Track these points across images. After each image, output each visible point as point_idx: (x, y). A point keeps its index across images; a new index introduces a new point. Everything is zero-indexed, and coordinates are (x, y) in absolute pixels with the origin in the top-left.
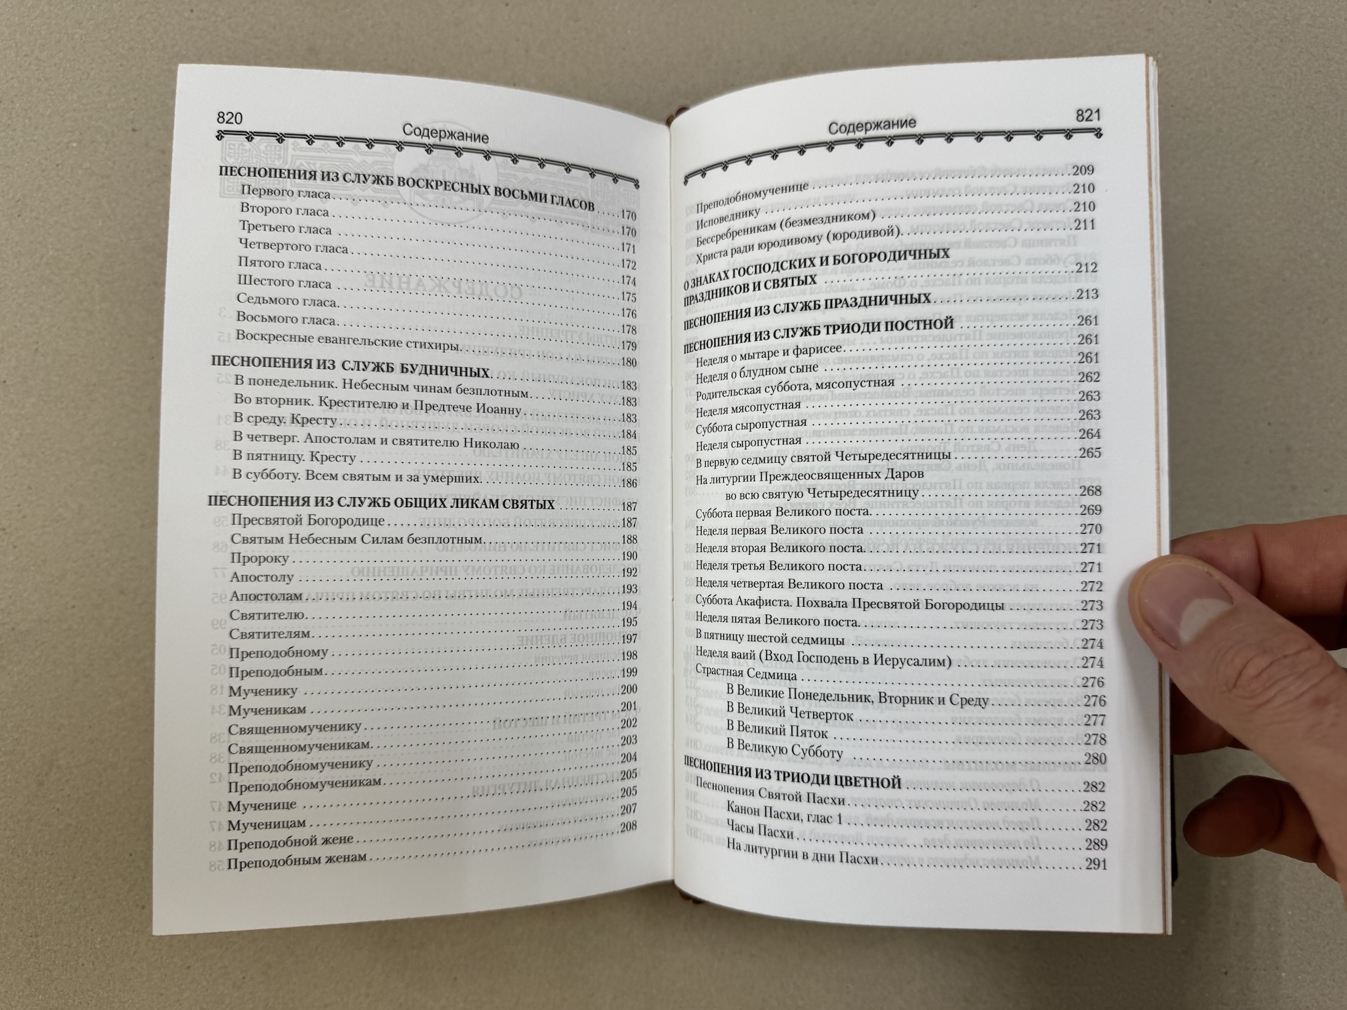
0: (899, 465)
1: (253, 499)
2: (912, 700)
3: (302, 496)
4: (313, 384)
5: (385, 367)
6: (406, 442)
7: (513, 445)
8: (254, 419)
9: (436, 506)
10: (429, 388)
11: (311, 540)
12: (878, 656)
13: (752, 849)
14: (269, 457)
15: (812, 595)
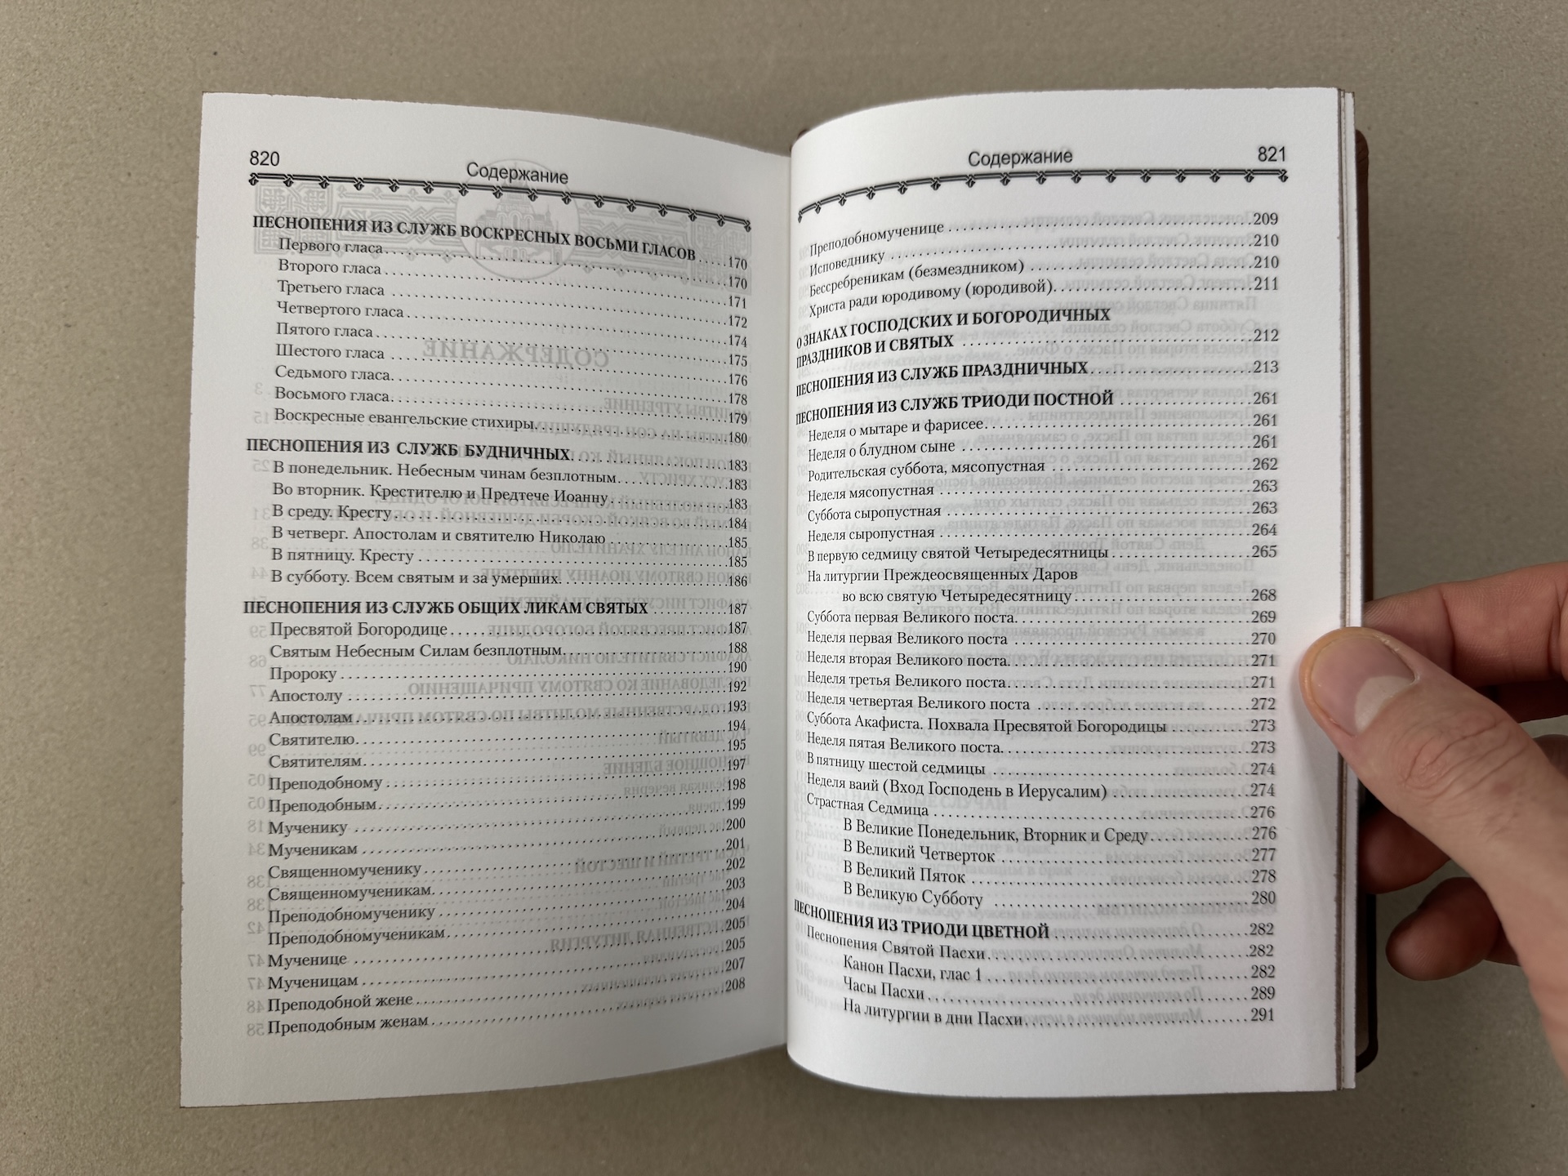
0: (1048, 563)
1: (295, 605)
2: (1063, 837)
3: (351, 601)
4: (363, 470)
5: (447, 450)
6: (472, 537)
7: (598, 539)
8: (295, 512)
9: (507, 612)
10: (498, 473)
11: (362, 653)
12: (1024, 787)
13: (874, 1012)
14: (313, 556)
15: (947, 716)
